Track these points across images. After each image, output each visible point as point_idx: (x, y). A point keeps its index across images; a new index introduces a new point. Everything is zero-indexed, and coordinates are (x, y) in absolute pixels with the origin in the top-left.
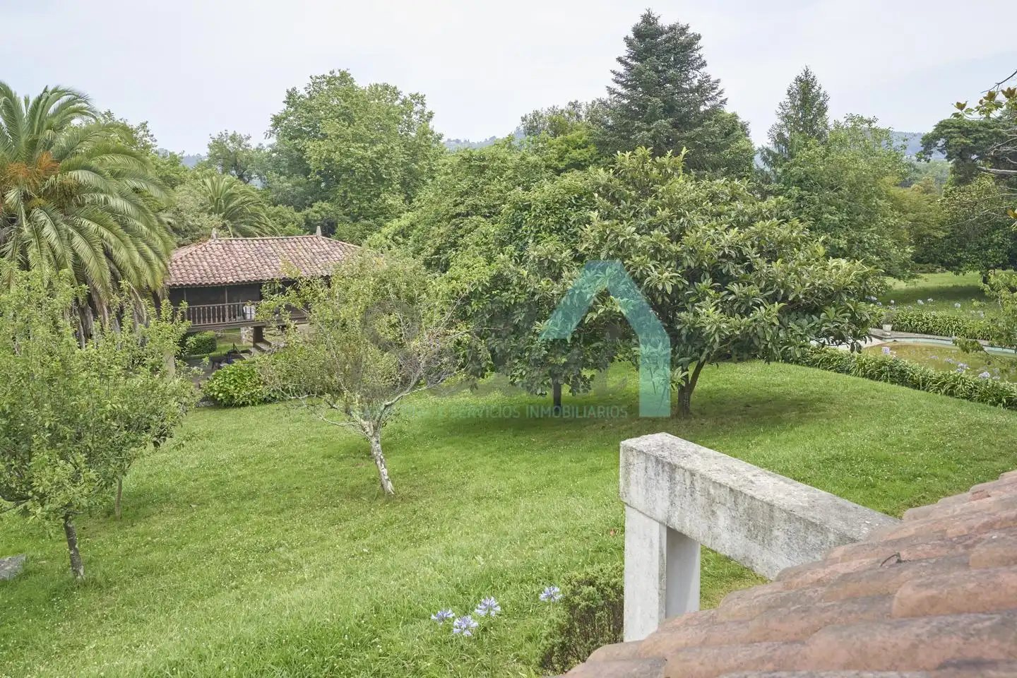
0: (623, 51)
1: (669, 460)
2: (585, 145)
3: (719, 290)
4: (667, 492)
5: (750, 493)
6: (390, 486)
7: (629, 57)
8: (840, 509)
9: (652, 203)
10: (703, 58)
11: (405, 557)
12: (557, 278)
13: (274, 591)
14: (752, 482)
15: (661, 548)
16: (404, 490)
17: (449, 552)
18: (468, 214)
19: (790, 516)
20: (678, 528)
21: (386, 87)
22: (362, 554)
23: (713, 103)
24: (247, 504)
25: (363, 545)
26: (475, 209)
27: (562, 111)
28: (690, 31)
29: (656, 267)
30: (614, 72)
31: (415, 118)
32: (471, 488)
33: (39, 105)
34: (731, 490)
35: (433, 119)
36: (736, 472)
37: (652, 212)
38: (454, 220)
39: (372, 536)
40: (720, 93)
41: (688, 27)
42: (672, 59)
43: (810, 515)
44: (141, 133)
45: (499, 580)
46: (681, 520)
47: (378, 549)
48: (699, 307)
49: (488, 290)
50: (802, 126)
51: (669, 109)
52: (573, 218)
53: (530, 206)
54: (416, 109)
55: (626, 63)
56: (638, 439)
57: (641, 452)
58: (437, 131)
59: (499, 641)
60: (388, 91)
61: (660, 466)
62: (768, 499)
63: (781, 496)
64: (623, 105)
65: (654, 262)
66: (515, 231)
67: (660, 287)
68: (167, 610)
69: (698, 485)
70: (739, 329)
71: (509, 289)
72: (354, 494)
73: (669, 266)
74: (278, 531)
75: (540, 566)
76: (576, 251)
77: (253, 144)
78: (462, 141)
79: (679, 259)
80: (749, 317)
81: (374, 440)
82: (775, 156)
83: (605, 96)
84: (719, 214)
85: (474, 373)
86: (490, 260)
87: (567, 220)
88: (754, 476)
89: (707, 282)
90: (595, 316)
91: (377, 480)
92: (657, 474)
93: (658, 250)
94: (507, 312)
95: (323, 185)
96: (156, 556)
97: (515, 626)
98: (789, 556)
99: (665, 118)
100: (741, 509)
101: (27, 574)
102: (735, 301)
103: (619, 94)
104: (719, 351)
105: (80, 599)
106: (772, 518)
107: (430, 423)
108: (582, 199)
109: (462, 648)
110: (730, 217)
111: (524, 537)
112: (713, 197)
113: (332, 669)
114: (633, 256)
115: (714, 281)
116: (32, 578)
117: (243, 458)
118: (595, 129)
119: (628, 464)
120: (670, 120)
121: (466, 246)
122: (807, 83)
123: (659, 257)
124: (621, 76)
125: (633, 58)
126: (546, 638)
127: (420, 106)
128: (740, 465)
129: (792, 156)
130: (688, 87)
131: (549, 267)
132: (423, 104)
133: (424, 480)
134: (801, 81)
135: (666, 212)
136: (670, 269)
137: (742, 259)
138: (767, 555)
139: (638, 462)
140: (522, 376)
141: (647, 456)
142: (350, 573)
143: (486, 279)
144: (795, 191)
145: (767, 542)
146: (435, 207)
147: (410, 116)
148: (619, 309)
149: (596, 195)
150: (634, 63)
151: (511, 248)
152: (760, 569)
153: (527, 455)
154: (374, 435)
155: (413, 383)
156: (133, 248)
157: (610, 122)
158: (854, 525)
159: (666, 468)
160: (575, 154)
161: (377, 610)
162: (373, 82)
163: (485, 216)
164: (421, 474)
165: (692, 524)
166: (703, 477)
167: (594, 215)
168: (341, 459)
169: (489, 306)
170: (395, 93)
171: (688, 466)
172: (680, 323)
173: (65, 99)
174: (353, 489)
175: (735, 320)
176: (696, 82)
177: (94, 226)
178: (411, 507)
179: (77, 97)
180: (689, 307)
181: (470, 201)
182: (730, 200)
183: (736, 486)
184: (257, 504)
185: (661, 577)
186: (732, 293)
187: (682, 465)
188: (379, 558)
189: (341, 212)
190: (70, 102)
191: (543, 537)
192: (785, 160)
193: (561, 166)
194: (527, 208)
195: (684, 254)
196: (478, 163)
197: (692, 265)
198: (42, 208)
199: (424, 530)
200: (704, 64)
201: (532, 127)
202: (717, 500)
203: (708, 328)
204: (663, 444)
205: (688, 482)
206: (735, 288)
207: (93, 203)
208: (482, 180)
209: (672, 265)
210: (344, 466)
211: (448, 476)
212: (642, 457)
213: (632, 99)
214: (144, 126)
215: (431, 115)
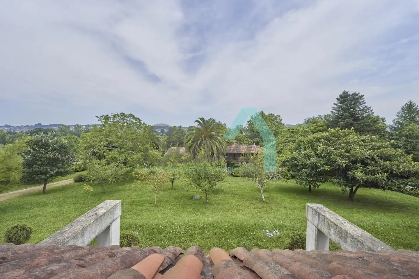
0: (336, 102)
1: (318, 211)
2: (323, 126)
3: (363, 167)
4: (317, 220)
5: (340, 226)
6: (264, 199)
7: (338, 103)
8: (372, 240)
9: (340, 142)
10: (365, 102)
11: (265, 216)
12: (309, 159)
13: (238, 214)
14: (343, 224)
15: (316, 233)
16: (267, 201)
17: (274, 218)
18: (288, 142)
19: (352, 237)
20: (320, 229)
21: (271, 114)
22: (256, 212)
23: (368, 113)
24: (235, 196)
25: (257, 211)
26: (291, 141)
27: (316, 118)
28: (360, 94)
29: (340, 159)
30: (332, 107)
31: (278, 120)
32: (283, 205)
33: (209, 121)
34: (335, 224)
35: (282, 120)
36: (339, 220)
37: (340, 144)
38: (285, 143)
39: (259, 209)
40: (371, 110)
41: (359, 93)
42: (353, 102)
43: (360, 239)
44: (224, 125)
45: (285, 228)
46: (321, 228)
47: (259, 212)
48: (355, 171)
49: (291, 160)
50: (408, 119)
51: (352, 116)
52: (315, 145)
53: (303, 141)
54: (278, 118)
55: (337, 105)
56: (312, 204)
57: (311, 207)
58: (283, 123)
59: (282, 241)
60: (272, 115)
61: (316, 212)
62: (346, 230)
63: (352, 230)
64: (336, 116)
65: (340, 158)
66: (299, 147)
67: (341, 165)
68: (219, 212)
69: (326, 220)
70: (370, 179)
71: (296, 161)
72: (256, 199)
73: (345, 159)
74: (241, 203)
75: (296, 228)
76: (316, 153)
77: (244, 127)
78: (290, 125)
79: (349, 158)
80: (374, 176)
81: (261, 189)
82: (395, 128)
83: (330, 113)
84: (366, 146)
85: (287, 179)
86: (292, 153)
87: (314, 145)
88: (344, 222)
89: (359, 165)
90: (320, 170)
91: (261, 197)
92: (315, 214)
93: (342, 155)
94: (296, 166)
95: (257, 134)
96: (219, 201)
97: (287, 240)
98: (352, 247)
99: (350, 118)
100: (338, 230)
101: (200, 199)
102: (370, 171)
103: (334, 113)
104: (362, 184)
105: (207, 206)
106: (347, 235)
107: (275, 187)
108: (318, 140)
109: (273, 240)
110: (370, 146)
111: (294, 220)
112: (364, 141)
113: (244, 234)
114: (333, 156)
115: (361, 164)
116: (201, 200)
117: (236, 187)
118: (326, 122)
119: (308, 210)
120: (352, 119)
121: (286, 149)
122: (411, 105)
123: (342, 156)
124: (335, 108)
125: (339, 103)
126: (287, 244)
127: (279, 118)
128: (341, 219)
129: (403, 128)
130: (359, 109)
131: (307, 157)
132: (280, 117)
133: (272, 200)
134: (408, 105)
135: (345, 145)
136: (345, 160)
137: (373, 159)
138: (345, 245)
139: (310, 210)
140: (299, 182)
141: (313, 209)
142: (253, 215)
143: (290, 158)
144: (404, 139)
145: (345, 241)
146: (281, 140)
147: (277, 120)
148: (327, 169)
149: (322, 139)
150: (339, 104)
151: (297, 151)
152: (342, 248)
153: (299, 200)
154: (261, 188)
155: (270, 178)
156: (220, 146)
157: (331, 120)
158: (376, 246)
159: (318, 213)
160: (319, 128)
161: (256, 224)
162: (269, 113)
163: (293, 143)
164: (272, 198)
165: (324, 230)
166: (327, 218)
167: (321, 144)
168: (255, 191)
169: (291, 164)
170: (273, 115)
171: (324, 214)
172: (349, 175)
173: (212, 120)
174: (256, 198)
175: (370, 176)
176: (362, 108)
177: (215, 141)
178: (268, 205)
179: (214, 120)
180: (352, 171)
181: (289, 139)
182: (371, 142)
183: (337, 224)
184: (237, 196)
185: (315, 240)
186: (368, 168)
187: (322, 213)
188: (259, 214)
189: (260, 140)
190: (213, 121)
191: (299, 221)
192: (400, 129)
193: (315, 131)
194: (303, 142)
195: (351, 156)
196: (292, 131)
197: (354, 160)
198: (208, 138)
199: (270, 211)
200: (365, 103)
201: (307, 122)
202: (331, 225)
203: (358, 178)
204: (319, 207)
205: (323, 219)
206: (370, 167)
207: (215, 138)
208: (293, 134)
209: (346, 159)
210: (255, 193)
211: (278, 201)
212: (311, 209)
213: (339, 114)
214: (225, 124)
215: (282, 119)
